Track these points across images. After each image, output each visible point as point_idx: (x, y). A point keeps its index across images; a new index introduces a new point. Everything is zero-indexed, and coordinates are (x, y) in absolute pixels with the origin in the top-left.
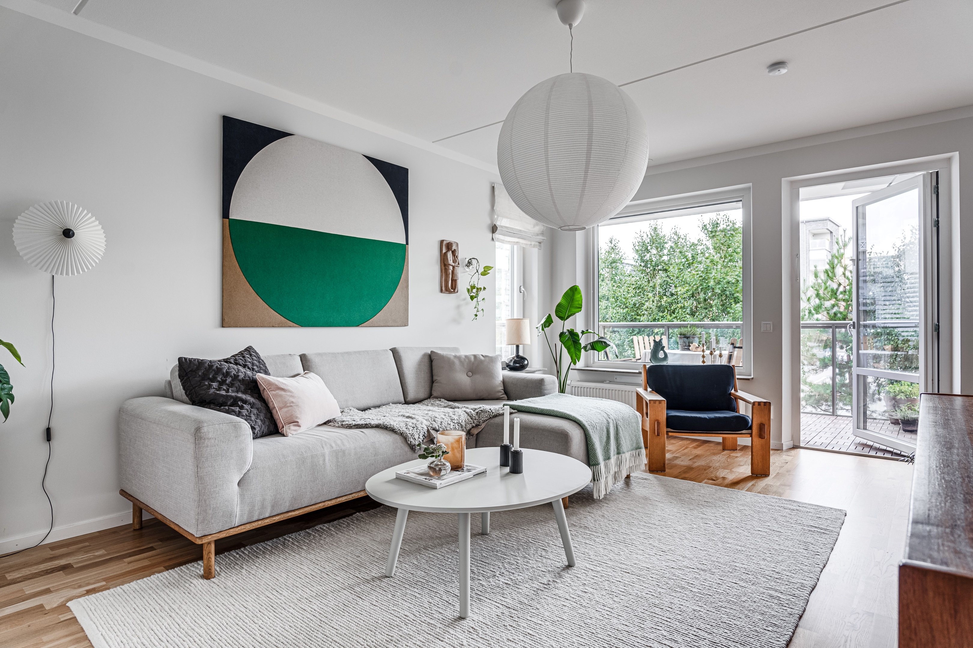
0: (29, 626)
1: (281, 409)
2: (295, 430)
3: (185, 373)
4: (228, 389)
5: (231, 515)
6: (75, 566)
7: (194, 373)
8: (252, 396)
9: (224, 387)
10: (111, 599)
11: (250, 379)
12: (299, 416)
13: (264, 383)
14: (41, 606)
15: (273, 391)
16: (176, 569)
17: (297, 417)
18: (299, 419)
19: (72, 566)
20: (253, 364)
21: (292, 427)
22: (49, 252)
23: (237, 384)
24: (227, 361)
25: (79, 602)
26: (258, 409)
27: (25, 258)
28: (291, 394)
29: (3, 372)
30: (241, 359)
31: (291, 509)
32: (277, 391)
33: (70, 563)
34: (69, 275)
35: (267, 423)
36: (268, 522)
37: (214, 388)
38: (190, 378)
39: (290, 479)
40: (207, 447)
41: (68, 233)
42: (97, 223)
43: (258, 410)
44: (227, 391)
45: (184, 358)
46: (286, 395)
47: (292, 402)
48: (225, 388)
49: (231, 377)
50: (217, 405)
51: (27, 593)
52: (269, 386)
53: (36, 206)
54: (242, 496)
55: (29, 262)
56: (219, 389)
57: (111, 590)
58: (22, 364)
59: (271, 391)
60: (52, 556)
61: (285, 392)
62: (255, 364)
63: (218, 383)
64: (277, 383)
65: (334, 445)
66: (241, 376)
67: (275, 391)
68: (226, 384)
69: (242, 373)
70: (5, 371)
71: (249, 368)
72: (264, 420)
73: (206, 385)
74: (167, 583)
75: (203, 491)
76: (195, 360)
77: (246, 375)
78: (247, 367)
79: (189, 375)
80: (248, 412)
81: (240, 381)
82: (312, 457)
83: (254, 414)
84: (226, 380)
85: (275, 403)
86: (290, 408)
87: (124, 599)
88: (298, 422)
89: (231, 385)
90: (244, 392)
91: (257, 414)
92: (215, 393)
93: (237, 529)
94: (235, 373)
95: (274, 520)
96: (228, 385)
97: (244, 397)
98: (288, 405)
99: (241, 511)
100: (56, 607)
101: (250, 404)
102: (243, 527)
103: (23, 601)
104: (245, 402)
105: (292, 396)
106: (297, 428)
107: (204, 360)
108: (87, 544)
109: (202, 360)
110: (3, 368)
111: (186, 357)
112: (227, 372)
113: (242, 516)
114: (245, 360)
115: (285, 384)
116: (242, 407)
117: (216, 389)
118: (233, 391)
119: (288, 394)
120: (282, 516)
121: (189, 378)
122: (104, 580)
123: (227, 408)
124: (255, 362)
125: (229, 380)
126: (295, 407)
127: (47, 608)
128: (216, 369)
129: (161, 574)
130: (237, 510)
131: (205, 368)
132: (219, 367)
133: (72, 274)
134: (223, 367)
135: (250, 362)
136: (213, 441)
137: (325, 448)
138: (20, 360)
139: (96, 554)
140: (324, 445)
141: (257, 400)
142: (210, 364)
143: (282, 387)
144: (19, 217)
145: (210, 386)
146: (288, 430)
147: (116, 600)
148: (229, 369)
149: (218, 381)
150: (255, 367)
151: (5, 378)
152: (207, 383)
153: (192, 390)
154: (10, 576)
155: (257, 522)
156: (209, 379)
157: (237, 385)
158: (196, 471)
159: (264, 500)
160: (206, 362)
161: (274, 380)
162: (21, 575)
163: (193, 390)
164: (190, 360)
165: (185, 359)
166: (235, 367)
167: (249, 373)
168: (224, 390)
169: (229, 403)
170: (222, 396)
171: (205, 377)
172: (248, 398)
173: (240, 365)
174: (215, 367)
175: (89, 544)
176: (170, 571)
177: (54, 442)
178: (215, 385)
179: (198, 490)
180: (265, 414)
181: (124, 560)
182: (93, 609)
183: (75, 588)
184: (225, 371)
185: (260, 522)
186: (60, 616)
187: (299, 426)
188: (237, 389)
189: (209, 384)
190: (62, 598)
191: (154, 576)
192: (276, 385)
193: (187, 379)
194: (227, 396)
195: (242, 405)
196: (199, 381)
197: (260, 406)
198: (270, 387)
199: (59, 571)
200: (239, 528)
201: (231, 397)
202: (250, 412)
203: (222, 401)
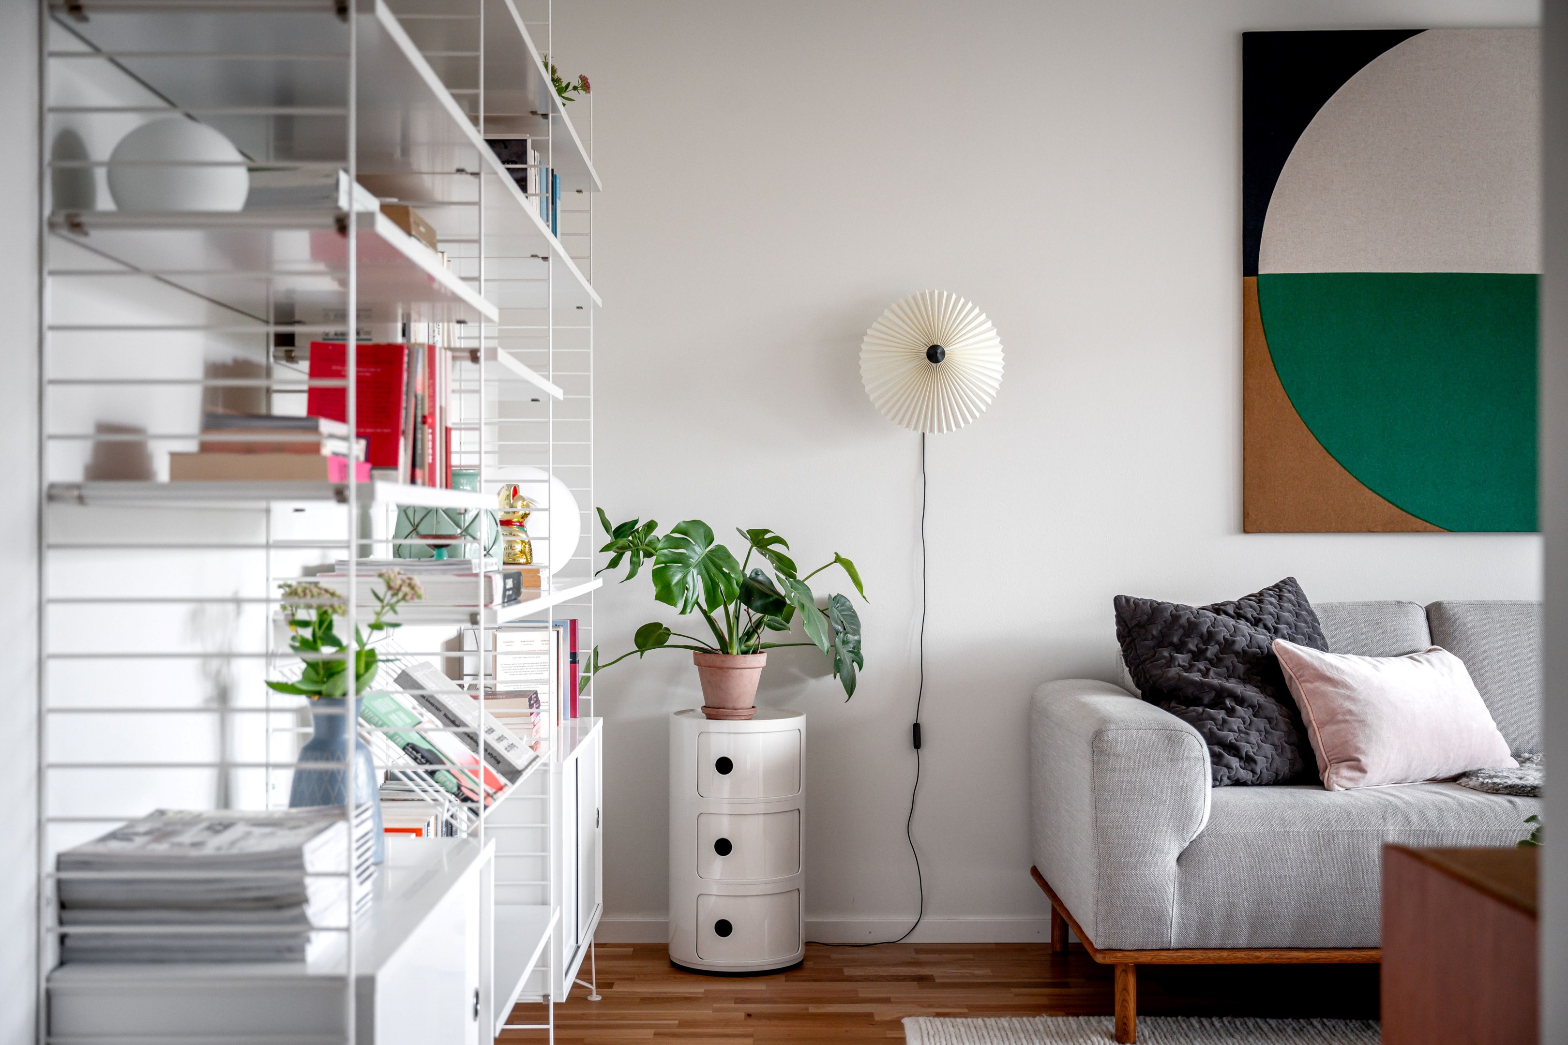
0: (847, 1031)
1: (1322, 724)
2: (1351, 779)
3: (1127, 630)
4: (1208, 670)
5: (1160, 918)
6: (937, 980)
7: (1143, 631)
8: (1263, 691)
9: (1201, 665)
10: (962, 1029)
11: (1262, 652)
12: (1362, 746)
13: (1288, 661)
14: (870, 1015)
15: (1308, 681)
16: (1081, 1018)
17: (1357, 749)
18: (1363, 753)
19: (934, 979)
20: (1278, 619)
21: (1345, 772)
22: (907, 393)
23: (1230, 660)
24: (1217, 609)
25: (918, 1022)
26: (1270, 720)
27: (877, 405)
28: (1348, 693)
29: (850, 613)
30: (1251, 607)
31: (1298, 943)
32: (1317, 684)
33: (932, 975)
34: (943, 433)
35: (1289, 755)
36: (1242, 958)
37: (1179, 665)
38: (1136, 641)
39: (1294, 874)
40: (1114, 770)
41: (934, 354)
42: (989, 324)
43: (1270, 723)
44: (1205, 674)
45: (1126, 597)
46: (1337, 693)
47: (1350, 712)
48: (1202, 667)
49: (1218, 643)
50: (1181, 703)
51: (860, 995)
52: (1299, 670)
53: (894, 306)
54: (1184, 887)
55: (883, 412)
56: (1188, 669)
57: (969, 1020)
58: (864, 597)
59: (1304, 681)
60: (912, 960)
61: (1335, 687)
62: (1282, 620)
63: (1190, 655)
64: (1316, 663)
65: (1415, 819)
66: (1241, 643)
67: (1312, 682)
68: (1206, 659)
69: (1243, 636)
70: (854, 612)
71: (1266, 627)
72: (1283, 748)
73: (1164, 657)
74: (1054, 1031)
75: (1106, 858)
76: (1145, 602)
77: (1254, 642)
78: (1261, 625)
79: (1135, 635)
80: (1244, 723)
81: (1237, 654)
82: (1351, 833)
83: (1258, 731)
84: (1207, 649)
85: (1312, 713)
86: (1343, 725)
87: (980, 1034)
88: (1358, 760)
89: (1216, 662)
90: (1245, 680)
91: (1266, 732)
92: (1180, 675)
93: (1175, 955)
94: (1228, 636)
95: (1258, 957)
96: (1210, 661)
97: (1238, 688)
98: (1340, 717)
99: (1183, 916)
100: (887, 1021)
101: (1252, 707)
102: (1187, 953)
103: (852, 1003)
104: (1241, 701)
105: (1349, 698)
106: (1356, 774)
107: (1163, 603)
108: (971, 956)
109: (1159, 604)
110: (852, 606)
111: (1129, 595)
112: (1209, 632)
113: (1184, 927)
114: (1261, 607)
115: (1337, 669)
116: (1231, 712)
117: (1183, 667)
118: (1219, 675)
119: (1342, 691)
120: (1276, 954)
121: (1133, 640)
122: (967, 1007)
123: (1200, 709)
124: (1287, 614)
125: (1212, 650)
126: (1356, 725)
127: (877, 1018)
128: (1186, 624)
129: (1054, 1019)
130: (1174, 912)
131: (1165, 622)
132: (1193, 619)
133: (948, 429)
134: (1201, 620)
135: (1271, 614)
136: (1124, 761)
137: (1390, 820)
138: (861, 592)
139: (976, 972)
140: (1389, 816)
141: (1272, 700)
142: (1174, 612)
143: (1328, 674)
144: (869, 331)
145: (1171, 660)
146: (1334, 778)
147: (969, 1032)
148: (1213, 625)
149: (1190, 651)
150: (1281, 626)
151: (852, 624)
152: (1166, 654)
153: (1139, 665)
154: (848, 972)
155: (1218, 951)
156: (1171, 644)
157: (1228, 662)
158: (1094, 815)
159: (1232, 905)
160: (1166, 609)
161: (1311, 656)
162: (863, 974)
163: (1141, 667)
164: (1136, 602)
165: (1127, 599)
166: (1232, 622)
167: (1262, 637)
168: (1199, 670)
169: (1206, 700)
170: (1193, 683)
171: (1162, 641)
172: (1251, 693)
173: (1247, 620)
174: (1183, 621)
175: (972, 957)
176: (1070, 1018)
177: (924, 751)
178: (1182, 658)
179: (1097, 855)
180: (1288, 734)
181: (1012, 989)
182: (931, 1033)
183: (923, 1006)
184: (1205, 630)
185: (1225, 954)
186: (888, 1032)
187: (1362, 770)
188: (1228, 670)
189: (1171, 656)
190: (901, 1013)
191: (1042, 1018)
192: (1315, 669)
193: (1130, 642)
194: (1202, 685)
195: (1233, 708)
196: (1154, 647)
197: (1276, 714)
198: (1301, 672)
199: (914, 981)
200: (1180, 954)
201: (1212, 687)
202: (1250, 725)
203: (1192, 693)
